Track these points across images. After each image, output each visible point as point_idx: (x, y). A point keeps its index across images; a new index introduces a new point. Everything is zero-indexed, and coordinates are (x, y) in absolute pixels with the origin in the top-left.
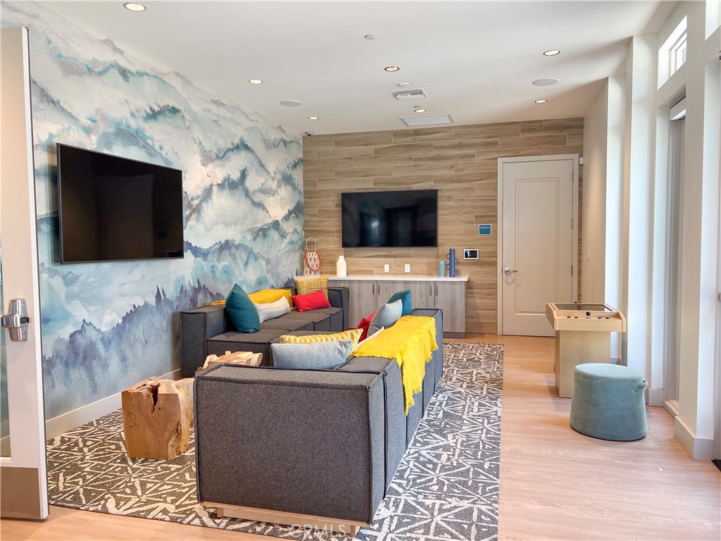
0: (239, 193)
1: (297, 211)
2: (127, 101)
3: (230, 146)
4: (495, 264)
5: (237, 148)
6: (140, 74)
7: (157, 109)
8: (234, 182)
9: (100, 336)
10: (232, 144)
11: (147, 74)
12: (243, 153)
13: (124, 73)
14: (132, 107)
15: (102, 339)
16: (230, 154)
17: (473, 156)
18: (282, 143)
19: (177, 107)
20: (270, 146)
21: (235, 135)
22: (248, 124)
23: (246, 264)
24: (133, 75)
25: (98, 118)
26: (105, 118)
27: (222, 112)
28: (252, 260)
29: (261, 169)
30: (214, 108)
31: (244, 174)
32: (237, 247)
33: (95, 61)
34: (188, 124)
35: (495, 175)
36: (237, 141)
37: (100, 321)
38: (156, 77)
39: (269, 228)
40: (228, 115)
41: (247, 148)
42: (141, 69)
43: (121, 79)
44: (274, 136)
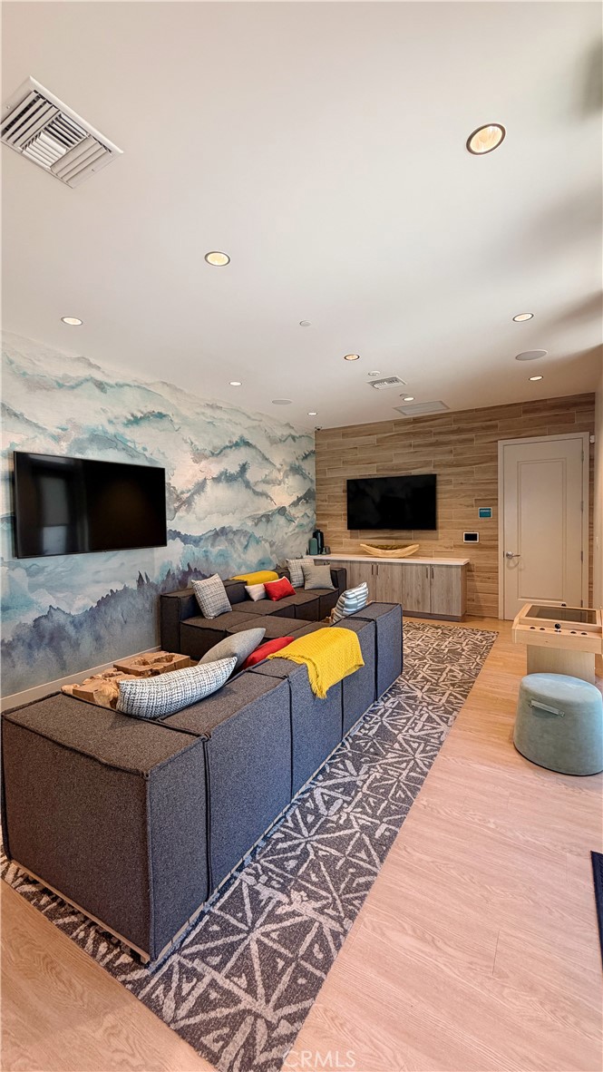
0: (238, 485)
1: (308, 497)
2: (104, 410)
3: (228, 444)
4: (495, 548)
5: (237, 445)
6: (119, 386)
7: (139, 415)
8: (231, 475)
9: (70, 619)
10: (230, 442)
11: (128, 385)
12: (243, 450)
13: (101, 386)
14: (109, 414)
15: (72, 622)
16: (228, 451)
17: (472, 440)
18: (290, 438)
19: (164, 412)
20: (274, 441)
21: (234, 434)
22: (249, 423)
23: (246, 547)
24: (112, 387)
25: (69, 426)
26: (76, 427)
27: (218, 414)
28: (253, 544)
29: (264, 462)
30: (209, 412)
31: (244, 468)
32: (235, 533)
33: (66, 377)
34: (177, 427)
35: (495, 458)
36: (235, 439)
37: (70, 606)
38: (139, 387)
39: (273, 514)
40: (226, 417)
41: (247, 444)
42: (121, 381)
43: (97, 392)
44: (280, 432)
